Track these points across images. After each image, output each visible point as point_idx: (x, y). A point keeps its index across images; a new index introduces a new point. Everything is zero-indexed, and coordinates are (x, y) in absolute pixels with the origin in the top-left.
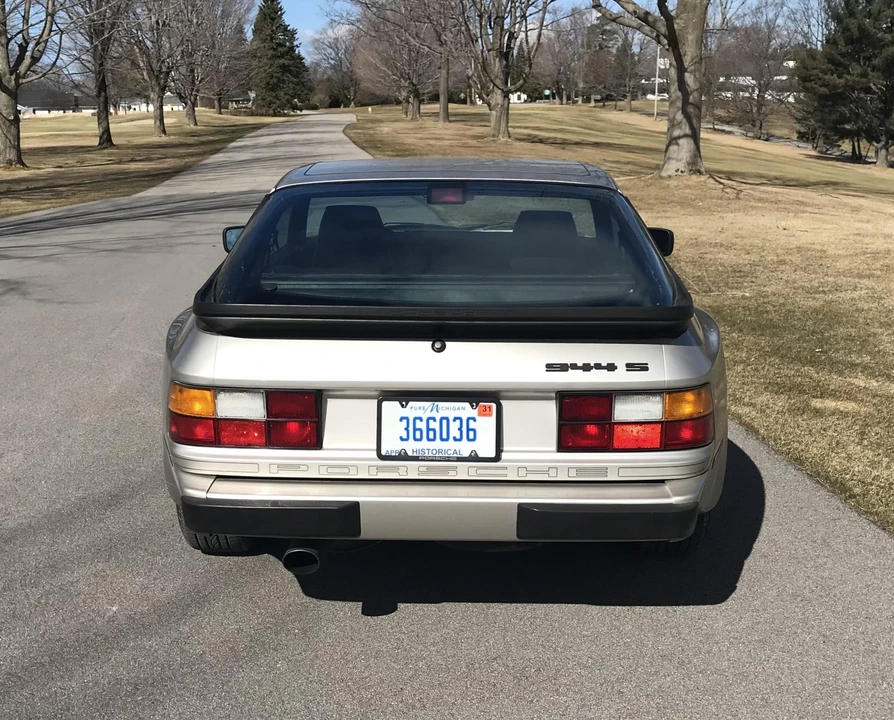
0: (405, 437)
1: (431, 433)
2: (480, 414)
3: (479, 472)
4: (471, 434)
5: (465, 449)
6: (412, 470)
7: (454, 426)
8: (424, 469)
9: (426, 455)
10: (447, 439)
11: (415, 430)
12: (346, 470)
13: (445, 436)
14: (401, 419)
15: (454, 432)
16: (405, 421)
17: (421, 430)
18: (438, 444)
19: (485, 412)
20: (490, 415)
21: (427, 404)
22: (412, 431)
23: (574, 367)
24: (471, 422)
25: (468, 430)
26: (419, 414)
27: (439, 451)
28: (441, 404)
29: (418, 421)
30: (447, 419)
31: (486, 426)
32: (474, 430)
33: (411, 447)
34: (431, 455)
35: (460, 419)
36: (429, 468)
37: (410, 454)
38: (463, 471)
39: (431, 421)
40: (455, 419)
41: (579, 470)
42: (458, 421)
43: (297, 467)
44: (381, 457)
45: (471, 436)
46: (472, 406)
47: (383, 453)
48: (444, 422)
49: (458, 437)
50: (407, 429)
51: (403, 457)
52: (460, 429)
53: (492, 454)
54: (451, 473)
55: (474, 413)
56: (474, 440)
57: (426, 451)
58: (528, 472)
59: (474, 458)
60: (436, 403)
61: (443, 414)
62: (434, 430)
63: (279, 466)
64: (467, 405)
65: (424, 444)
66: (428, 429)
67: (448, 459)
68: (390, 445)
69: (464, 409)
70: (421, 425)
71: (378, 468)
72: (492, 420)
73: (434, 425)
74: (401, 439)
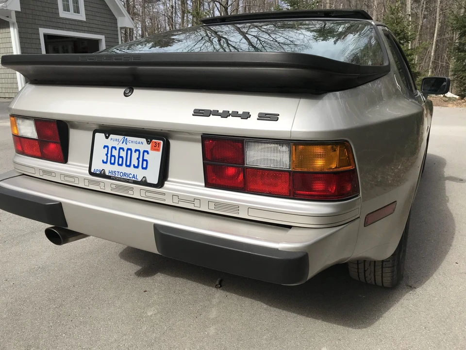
0: (105, 161)
1: (121, 159)
2: (152, 149)
3: (148, 194)
4: (144, 164)
5: (140, 174)
6: (107, 185)
7: (135, 155)
8: (114, 186)
9: (117, 176)
10: (129, 166)
11: (112, 156)
12: (72, 180)
13: (128, 164)
14: (105, 147)
15: (135, 162)
16: (106, 148)
17: (114, 156)
18: (124, 169)
19: (155, 148)
20: (158, 150)
21: (121, 137)
22: (110, 159)
23: (216, 113)
24: (146, 153)
25: (143, 160)
26: (115, 144)
27: (125, 174)
28: (129, 138)
29: (114, 149)
30: (131, 150)
31: (154, 159)
32: (146, 161)
33: (108, 169)
34: (119, 176)
35: (139, 151)
36: (117, 185)
37: (107, 174)
38: (138, 192)
39: (121, 150)
40: (136, 151)
41: (217, 204)
42: (138, 152)
43: (50, 173)
44: (91, 173)
45: (144, 166)
46: (148, 142)
47: (92, 171)
48: (129, 152)
49: (136, 165)
50: (107, 155)
51: (102, 175)
52: (138, 159)
54: (131, 192)
55: (148, 147)
56: (146, 168)
57: (117, 173)
58: (180, 200)
59: (144, 183)
60: (126, 137)
61: (129, 146)
62: (122, 157)
63: (43, 171)
64: (144, 140)
65: (116, 168)
66: (119, 157)
67: (129, 181)
68: (97, 166)
69: (141, 144)
70: (115, 153)
71: (90, 181)
72: (160, 153)
73: (123, 154)
74: (103, 162)
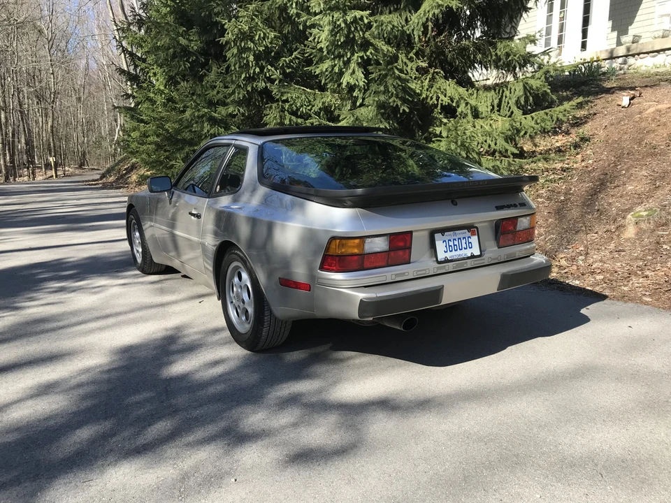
0: (446, 250)
1: (455, 247)
3: (475, 263)
5: (468, 253)
6: (450, 266)
7: (464, 241)
8: (455, 265)
9: (455, 258)
10: (462, 249)
11: (449, 246)
12: (424, 272)
14: (443, 242)
15: (464, 246)
16: (445, 243)
17: (451, 246)
18: (459, 252)
19: (473, 234)
20: (475, 235)
21: (452, 233)
22: (449, 249)
24: (469, 239)
25: (469, 243)
26: (449, 238)
27: (459, 255)
28: (457, 232)
30: (460, 238)
31: (474, 240)
32: (471, 243)
33: (449, 255)
36: (457, 264)
37: (448, 259)
38: (470, 263)
39: (455, 241)
41: (507, 255)
42: (465, 239)
43: (403, 274)
44: (438, 263)
45: (470, 246)
47: (439, 260)
48: (459, 240)
49: (466, 247)
50: (446, 246)
51: (447, 261)
52: (466, 243)
53: (479, 254)
54: (465, 265)
55: (469, 234)
56: (471, 248)
57: (455, 256)
58: (491, 259)
59: (473, 257)
60: (455, 232)
61: (458, 236)
62: (456, 245)
63: (396, 275)
64: (467, 231)
65: (454, 253)
66: (454, 245)
67: (464, 259)
68: (441, 256)
69: (466, 233)
70: (451, 243)
71: (438, 268)
72: (476, 237)
73: (456, 243)
74: (445, 252)
